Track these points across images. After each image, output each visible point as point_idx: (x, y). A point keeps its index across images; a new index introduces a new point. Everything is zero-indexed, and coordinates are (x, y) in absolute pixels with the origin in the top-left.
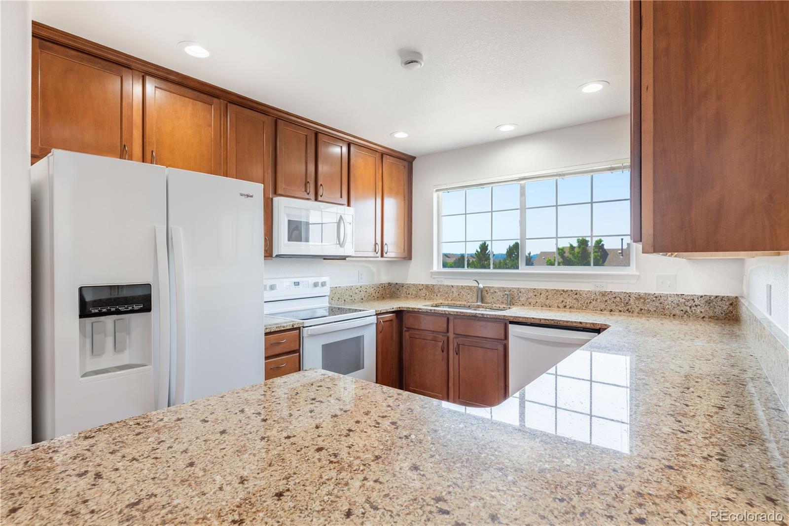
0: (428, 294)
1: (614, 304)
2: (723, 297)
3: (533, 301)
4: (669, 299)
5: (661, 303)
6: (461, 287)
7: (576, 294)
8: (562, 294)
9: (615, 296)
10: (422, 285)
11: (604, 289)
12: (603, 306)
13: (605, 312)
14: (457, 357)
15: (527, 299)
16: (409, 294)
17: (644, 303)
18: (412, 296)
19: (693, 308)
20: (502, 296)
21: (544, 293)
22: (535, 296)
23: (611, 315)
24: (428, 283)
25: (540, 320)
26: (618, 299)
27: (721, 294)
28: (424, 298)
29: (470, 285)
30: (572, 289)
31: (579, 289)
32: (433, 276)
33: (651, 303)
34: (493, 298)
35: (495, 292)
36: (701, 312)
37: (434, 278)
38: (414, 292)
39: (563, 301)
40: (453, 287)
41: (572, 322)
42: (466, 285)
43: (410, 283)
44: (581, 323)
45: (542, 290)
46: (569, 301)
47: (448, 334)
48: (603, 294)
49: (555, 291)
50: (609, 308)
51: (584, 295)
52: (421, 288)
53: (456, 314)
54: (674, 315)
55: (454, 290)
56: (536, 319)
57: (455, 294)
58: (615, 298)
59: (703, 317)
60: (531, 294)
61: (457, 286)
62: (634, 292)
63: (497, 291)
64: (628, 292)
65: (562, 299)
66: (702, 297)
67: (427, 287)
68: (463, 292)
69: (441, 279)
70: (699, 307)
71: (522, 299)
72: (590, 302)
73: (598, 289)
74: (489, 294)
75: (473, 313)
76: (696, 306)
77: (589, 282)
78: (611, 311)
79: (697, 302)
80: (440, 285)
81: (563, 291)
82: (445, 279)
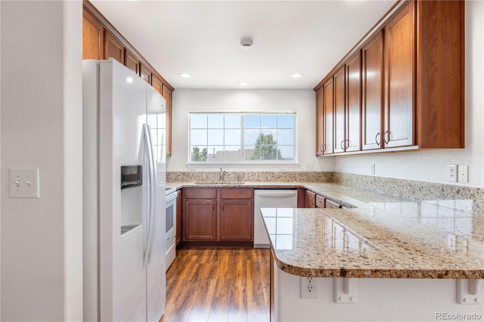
0: (184, 178)
1: (290, 178)
2: (329, 172)
3: (251, 179)
4: (311, 174)
5: (308, 176)
6: (208, 173)
7: (273, 174)
8: (266, 174)
9: (290, 174)
10: (180, 172)
11: (285, 171)
12: (285, 179)
13: (286, 182)
14: (222, 212)
15: (248, 177)
16: (170, 179)
17: (301, 176)
18: (173, 180)
19: (319, 178)
20: (234, 177)
21: (257, 174)
22: (252, 175)
23: (288, 183)
24: (184, 171)
25: (271, 186)
26: (291, 175)
27: (329, 171)
28: (182, 181)
29: (214, 171)
30: (271, 171)
31: (274, 171)
32: (188, 167)
33: (304, 176)
34: (229, 178)
35: (230, 175)
36: (322, 179)
37: (188, 168)
38: (174, 177)
39: (266, 178)
40: (202, 173)
41: (286, 186)
42: (211, 171)
43: (170, 171)
44: (290, 186)
45: (256, 172)
46: (269, 177)
47: (217, 200)
48: (285, 173)
49: (262, 173)
50: (287, 180)
51: (276, 174)
52: (179, 174)
53: (223, 187)
54: (313, 181)
55: (204, 174)
56: (269, 186)
57: (204, 177)
58: (290, 175)
59: (323, 181)
60: (250, 175)
61: (206, 172)
62: (298, 171)
63: (231, 174)
64: (295, 171)
65: (266, 177)
66: (322, 172)
67: (184, 173)
68: (209, 176)
69: (193, 168)
70: (321, 177)
71: (245, 178)
72: (279, 177)
73: (282, 171)
74: (226, 176)
75: (234, 186)
76: (320, 176)
77: (278, 168)
78: (288, 181)
79: (321, 175)
80: (194, 172)
81: (267, 172)
82: (196, 168)
